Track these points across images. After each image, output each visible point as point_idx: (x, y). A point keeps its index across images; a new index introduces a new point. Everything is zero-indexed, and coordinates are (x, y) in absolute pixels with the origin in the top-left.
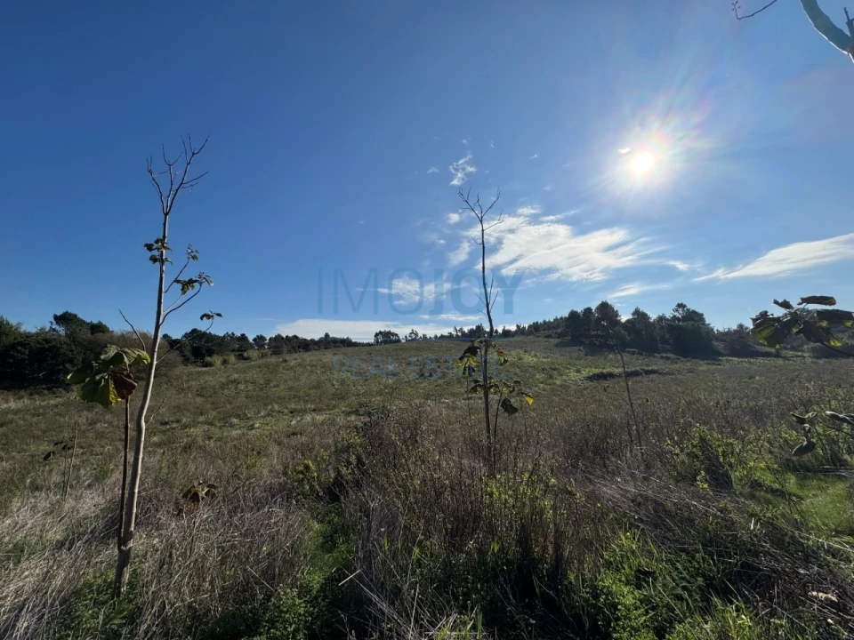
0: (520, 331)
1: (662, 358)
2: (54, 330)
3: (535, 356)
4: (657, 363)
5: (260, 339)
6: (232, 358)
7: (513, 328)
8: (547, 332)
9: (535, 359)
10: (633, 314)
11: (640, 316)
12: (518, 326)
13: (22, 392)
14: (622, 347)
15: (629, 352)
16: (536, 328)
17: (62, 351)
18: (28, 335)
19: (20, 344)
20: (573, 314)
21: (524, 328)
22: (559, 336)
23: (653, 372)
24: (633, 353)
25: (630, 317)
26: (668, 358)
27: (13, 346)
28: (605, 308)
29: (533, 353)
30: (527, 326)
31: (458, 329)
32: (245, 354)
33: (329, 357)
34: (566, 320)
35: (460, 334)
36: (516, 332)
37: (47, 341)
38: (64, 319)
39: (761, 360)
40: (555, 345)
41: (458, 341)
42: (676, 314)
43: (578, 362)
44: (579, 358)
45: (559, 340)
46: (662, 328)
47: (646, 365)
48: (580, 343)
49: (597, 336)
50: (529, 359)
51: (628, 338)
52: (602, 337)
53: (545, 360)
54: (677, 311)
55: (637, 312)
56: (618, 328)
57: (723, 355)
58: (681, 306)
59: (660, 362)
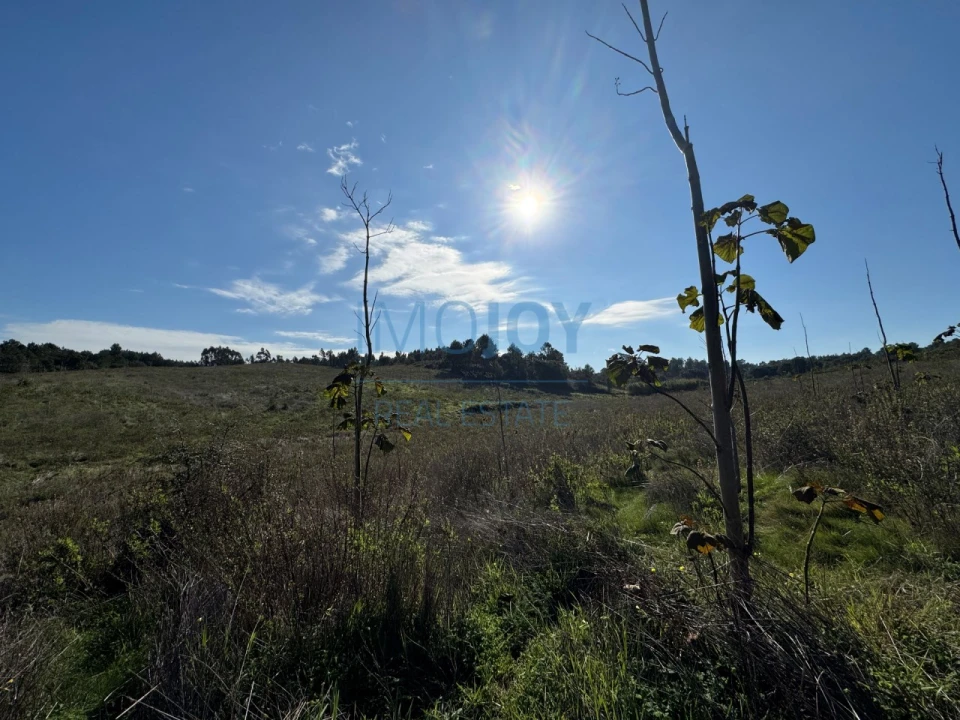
0: (400, 359)
1: (529, 392)
3: (414, 387)
4: (524, 398)
7: (392, 355)
8: (428, 362)
9: (414, 391)
10: (509, 349)
11: (514, 352)
12: (397, 353)
15: (502, 386)
16: (417, 356)
21: (404, 356)
22: (440, 366)
24: (506, 387)
25: (506, 352)
26: (533, 393)
28: (485, 342)
29: (412, 384)
30: (407, 354)
31: (326, 351)
33: (116, 380)
35: (327, 358)
36: (395, 360)
39: (599, 396)
40: (437, 377)
41: (325, 368)
42: (543, 352)
43: (457, 395)
44: (457, 391)
45: (440, 371)
46: (531, 364)
47: (517, 399)
48: (460, 375)
49: (476, 369)
50: (407, 390)
51: (503, 372)
52: (480, 370)
53: (424, 392)
54: (544, 349)
55: (512, 348)
56: (495, 361)
57: (573, 391)
58: (547, 345)
59: (527, 396)
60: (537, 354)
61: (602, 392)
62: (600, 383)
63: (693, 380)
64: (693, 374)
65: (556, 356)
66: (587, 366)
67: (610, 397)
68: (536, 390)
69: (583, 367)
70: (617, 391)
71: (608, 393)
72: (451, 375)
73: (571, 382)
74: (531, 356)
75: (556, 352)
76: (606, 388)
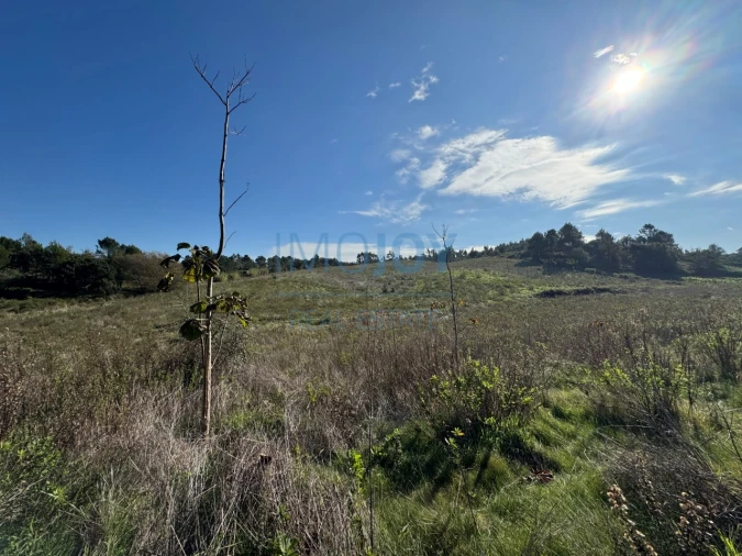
0: (488, 252)
1: (621, 277)
2: (99, 252)
4: (614, 282)
5: (261, 259)
6: (236, 275)
7: (480, 249)
8: (511, 253)
10: (598, 235)
11: (604, 237)
12: (486, 248)
13: (73, 300)
14: (581, 266)
15: (587, 272)
16: (502, 249)
17: (99, 268)
18: (76, 256)
19: (69, 263)
20: (537, 236)
21: (491, 250)
22: (522, 256)
23: (605, 290)
24: (592, 272)
25: (594, 238)
26: (626, 277)
27: (64, 265)
28: (568, 229)
30: (494, 247)
32: (248, 272)
34: (529, 241)
36: (483, 253)
37: (88, 260)
38: (106, 243)
39: (728, 280)
40: (516, 265)
41: (429, 262)
42: (642, 235)
44: (536, 277)
45: (520, 261)
46: (626, 248)
47: (603, 284)
48: (540, 263)
49: (557, 256)
50: (487, 277)
51: (589, 258)
52: (561, 257)
54: (644, 232)
55: (601, 233)
56: (580, 249)
57: (687, 275)
58: (649, 227)
59: (618, 281)
60: (635, 236)
65: (663, 238)
72: (536, 262)
73: (685, 266)
74: (626, 240)
75: (662, 233)
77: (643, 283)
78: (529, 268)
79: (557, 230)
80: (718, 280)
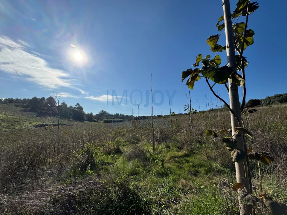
1: (68, 120)
3: (5, 114)
4: (65, 122)
8: (17, 104)
9: (4, 116)
10: (61, 104)
11: (64, 105)
14: (54, 115)
15: (56, 117)
20: (35, 99)
22: (24, 107)
23: (64, 124)
26: (70, 120)
28: (51, 99)
29: (4, 113)
34: (30, 100)
39: (94, 123)
40: (21, 111)
43: (31, 119)
44: (32, 118)
45: (24, 109)
46: (70, 110)
48: (36, 111)
49: (44, 109)
51: (57, 112)
52: (46, 110)
53: (11, 117)
54: (76, 105)
55: (63, 103)
56: (54, 108)
57: (85, 121)
58: (78, 104)
59: (67, 121)
60: (74, 106)
61: (95, 121)
62: (95, 119)
63: (121, 120)
64: (121, 118)
65: (81, 108)
66: (91, 113)
67: (98, 123)
68: (71, 119)
69: (90, 113)
70: (100, 121)
71: (97, 122)
72: (31, 111)
73: (85, 118)
74: (71, 107)
75: (81, 107)
76: (97, 120)
77: (75, 123)
78: (27, 113)
79: (46, 98)
80: (92, 122)
